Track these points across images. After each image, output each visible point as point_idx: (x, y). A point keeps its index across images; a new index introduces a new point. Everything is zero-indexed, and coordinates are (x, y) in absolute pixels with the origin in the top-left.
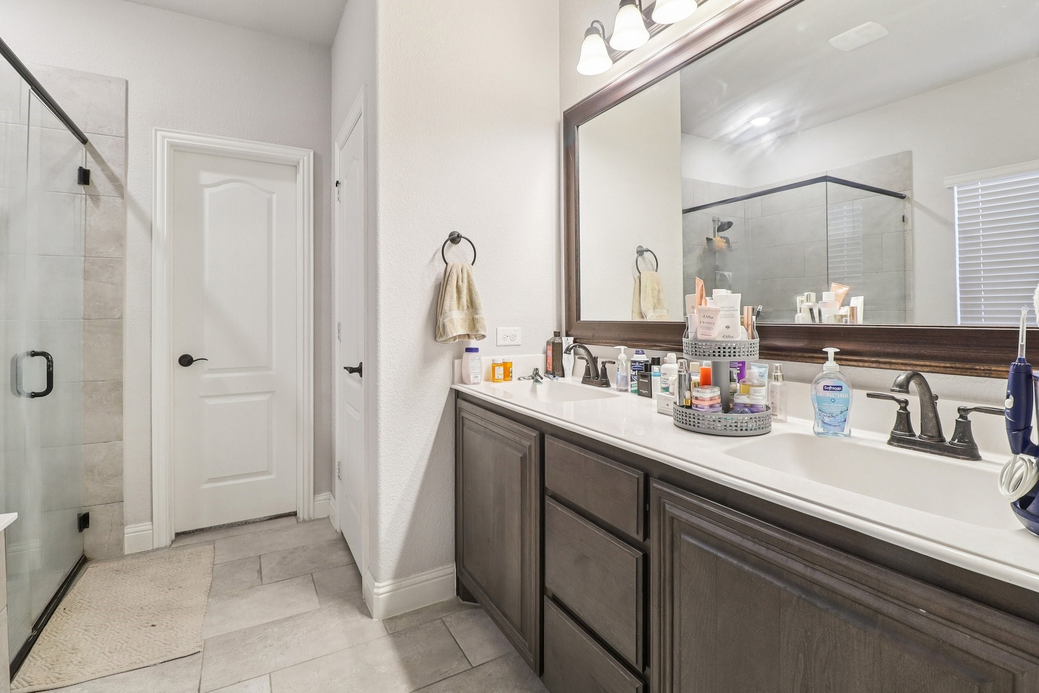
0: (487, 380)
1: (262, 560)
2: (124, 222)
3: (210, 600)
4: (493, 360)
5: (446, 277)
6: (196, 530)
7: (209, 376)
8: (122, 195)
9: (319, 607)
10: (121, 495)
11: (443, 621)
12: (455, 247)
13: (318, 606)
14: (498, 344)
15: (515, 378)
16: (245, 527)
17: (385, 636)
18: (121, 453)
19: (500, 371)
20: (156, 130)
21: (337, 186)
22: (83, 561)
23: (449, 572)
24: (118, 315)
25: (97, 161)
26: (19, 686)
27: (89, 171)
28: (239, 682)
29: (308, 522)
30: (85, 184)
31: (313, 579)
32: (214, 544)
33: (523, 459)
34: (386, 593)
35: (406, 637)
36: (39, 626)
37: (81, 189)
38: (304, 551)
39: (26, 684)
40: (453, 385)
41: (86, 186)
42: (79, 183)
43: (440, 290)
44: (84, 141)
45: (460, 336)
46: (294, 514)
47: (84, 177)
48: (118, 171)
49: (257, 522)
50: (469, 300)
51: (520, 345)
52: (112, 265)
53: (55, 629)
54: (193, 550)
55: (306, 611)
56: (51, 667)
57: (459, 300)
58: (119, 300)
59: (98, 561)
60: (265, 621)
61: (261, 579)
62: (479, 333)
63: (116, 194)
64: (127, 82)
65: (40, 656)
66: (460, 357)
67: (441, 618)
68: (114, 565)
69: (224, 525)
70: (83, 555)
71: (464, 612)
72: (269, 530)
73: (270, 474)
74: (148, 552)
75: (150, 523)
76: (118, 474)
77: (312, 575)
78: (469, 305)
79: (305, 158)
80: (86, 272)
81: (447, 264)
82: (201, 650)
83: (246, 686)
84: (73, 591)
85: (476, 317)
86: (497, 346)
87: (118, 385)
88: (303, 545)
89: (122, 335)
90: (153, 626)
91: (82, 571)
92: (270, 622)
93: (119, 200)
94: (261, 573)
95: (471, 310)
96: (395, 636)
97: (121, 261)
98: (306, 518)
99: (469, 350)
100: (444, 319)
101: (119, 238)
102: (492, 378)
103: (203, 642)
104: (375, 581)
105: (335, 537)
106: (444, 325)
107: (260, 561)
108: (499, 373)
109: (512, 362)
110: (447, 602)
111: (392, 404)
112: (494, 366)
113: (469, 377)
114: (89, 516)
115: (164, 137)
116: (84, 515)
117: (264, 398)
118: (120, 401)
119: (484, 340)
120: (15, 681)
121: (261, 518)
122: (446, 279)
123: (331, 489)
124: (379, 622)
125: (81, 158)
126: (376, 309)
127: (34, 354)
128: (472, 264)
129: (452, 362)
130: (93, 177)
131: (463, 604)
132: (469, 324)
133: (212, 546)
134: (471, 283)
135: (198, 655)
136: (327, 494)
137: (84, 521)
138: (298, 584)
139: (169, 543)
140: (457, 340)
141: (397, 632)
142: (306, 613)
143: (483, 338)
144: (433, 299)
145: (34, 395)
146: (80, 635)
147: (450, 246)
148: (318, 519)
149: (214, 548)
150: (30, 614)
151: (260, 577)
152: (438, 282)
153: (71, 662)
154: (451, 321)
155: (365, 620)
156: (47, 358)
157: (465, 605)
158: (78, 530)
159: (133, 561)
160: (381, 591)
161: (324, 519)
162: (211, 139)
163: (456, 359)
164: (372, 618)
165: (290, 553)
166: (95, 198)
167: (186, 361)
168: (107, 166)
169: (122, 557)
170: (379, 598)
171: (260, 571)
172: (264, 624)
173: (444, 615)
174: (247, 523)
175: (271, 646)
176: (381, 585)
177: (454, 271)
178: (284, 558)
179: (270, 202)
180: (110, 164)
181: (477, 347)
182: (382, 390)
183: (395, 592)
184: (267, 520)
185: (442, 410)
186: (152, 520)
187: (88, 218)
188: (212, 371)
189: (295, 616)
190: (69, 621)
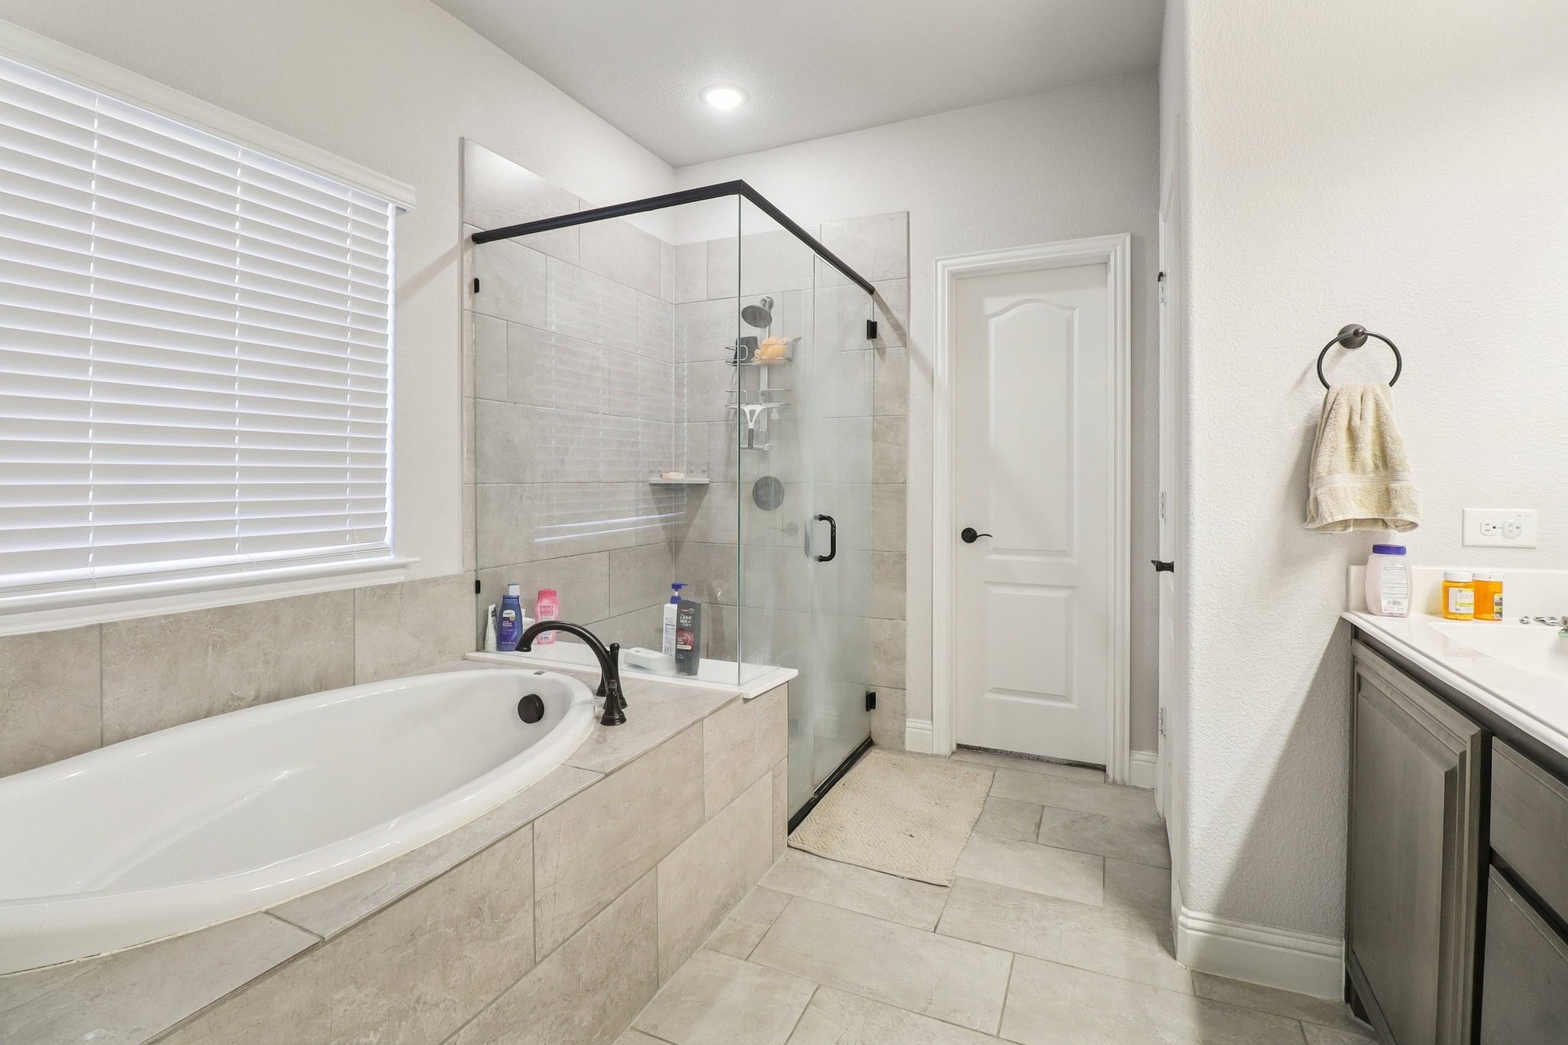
0: (1432, 612)
1: (1045, 812)
2: (908, 374)
3: (974, 834)
4: (1445, 574)
5: (1327, 412)
6: (980, 748)
7: (994, 557)
8: (905, 345)
9: (1102, 906)
10: (904, 683)
11: (1301, 1027)
12: (1352, 354)
13: (1100, 904)
14: (1467, 542)
15: (1510, 617)
16: (1037, 765)
17: (1187, 995)
18: (904, 636)
19: (1464, 600)
20: (937, 261)
21: (1159, 280)
22: (868, 744)
23: (1331, 952)
24: (902, 480)
25: (883, 311)
26: (795, 839)
27: (876, 322)
28: (977, 943)
29: (1119, 785)
30: (873, 338)
31: (1104, 866)
32: (995, 771)
33: (1451, 777)
34: (1198, 930)
35: (1224, 1015)
36: (822, 792)
37: (870, 343)
38: (1103, 823)
39: (800, 841)
40: (1345, 613)
41: (874, 339)
42: (868, 338)
43: (1313, 437)
44: (871, 291)
45: (1358, 522)
46: (1102, 769)
47: (872, 330)
48: (900, 317)
49: (1052, 762)
50: (1378, 453)
51: (1534, 548)
52: (896, 423)
53: (832, 800)
54: (970, 770)
55: (1082, 902)
56: (820, 834)
57: (1354, 454)
58: (903, 462)
59: (882, 748)
60: (1027, 888)
61: (1037, 837)
62: (1399, 517)
63: (900, 345)
64: (908, 213)
65: (815, 820)
66: (1363, 562)
67: (1299, 1022)
68: (894, 757)
69: (1012, 752)
70: (870, 737)
71: (1351, 1035)
72: (1065, 778)
73: (1070, 701)
74: (927, 755)
75: (930, 722)
76: (901, 658)
77: (1104, 859)
78: (1380, 463)
79: (1118, 248)
80: (874, 432)
81: (1327, 387)
82: (949, 885)
83: (984, 953)
84: (854, 769)
85: (1392, 485)
86: (1463, 546)
87: (902, 558)
88: (1103, 814)
89: (905, 501)
90: (911, 836)
91: (866, 753)
92: (1033, 893)
93: (902, 350)
94: (1039, 829)
95: (1383, 473)
96: (1203, 1003)
97: (904, 418)
98: (1118, 779)
99: (1379, 549)
100: (1316, 489)
101: (902, 393)
102: (1442, 609)
103: (954, 877)
104: (1184, 904)
105: (1154, 821)
106: (1316, 500)
107: (1042, 813)
108: (1459, 601)
109: (1501, 583)
110: (1322, 1003)
111: (1215, 627)
112: (1448, 586)
113: (1378, 601)
114: (875, 696)
115: (944, 267)
116: (871, 694)
117: (1061, 594)
118: (903, 576)
119: (1415, 530)
120: (790, 836)
121: (1058, 759)
122: (1325, 417)
123: (1155, 748)
124: (1186, 971)
125: (867, 309)
126: (1187, 472)
127: (822, 518)
128: (1392, 384)
129: (1344, 571)
130: (879, 329)
131: (1355, 1022)
132: (1379, 499)
133: (991, 773)
134: (1383, 419)
135: (946, 890)
136: (1150, 753)
137: (871, 701)
138: (1082, 863)
139: (949, 753)
140: (1351, 529)
141: (1209, 999)
142: (1081, 904)
143: (1412, 528)
144: (1301, 452)
145: (822, 559)
146: (849, 815)
147: (1340, 354)
148: (1136, 788)
149: (994, 776)
150: (813, 776)
151: (1037, 832)
152: (1312, 423)
153: (836, 837)
154: (1332, 493)
155: (1162, 956)
156: (831, 523)
157: (1358, 1025)
158: (864, 707)
159: (911, 760)
160: (1190, 923)
161: (1144, 790)
162: (1005, 253)
163: (1353, 565)
164: (1175, 958)
165: (1083, 818)
166: (881, 351)
167: (969, 536)
168: (891, 314)
169: (902, 751)
170: (1187, 934)
171: (1038, 826)
172: (1026, 892)
173: (1308, 1019)
174: (1038, 759)
175: (1025, 921)
176: (1191, 914)
177: (1343, 400)
178: (1073, 822)
179: (1069, 322)
180: (894, 312)
181: (1404, 546)
182: (1198, 603)
183: (1216, 936)
184: (1065, 764)
185: (1321, 656)
186: (932, 720)
187: (876, 375)
188: (997, 551)
189: (1067, 901)
190: (844, 798)
